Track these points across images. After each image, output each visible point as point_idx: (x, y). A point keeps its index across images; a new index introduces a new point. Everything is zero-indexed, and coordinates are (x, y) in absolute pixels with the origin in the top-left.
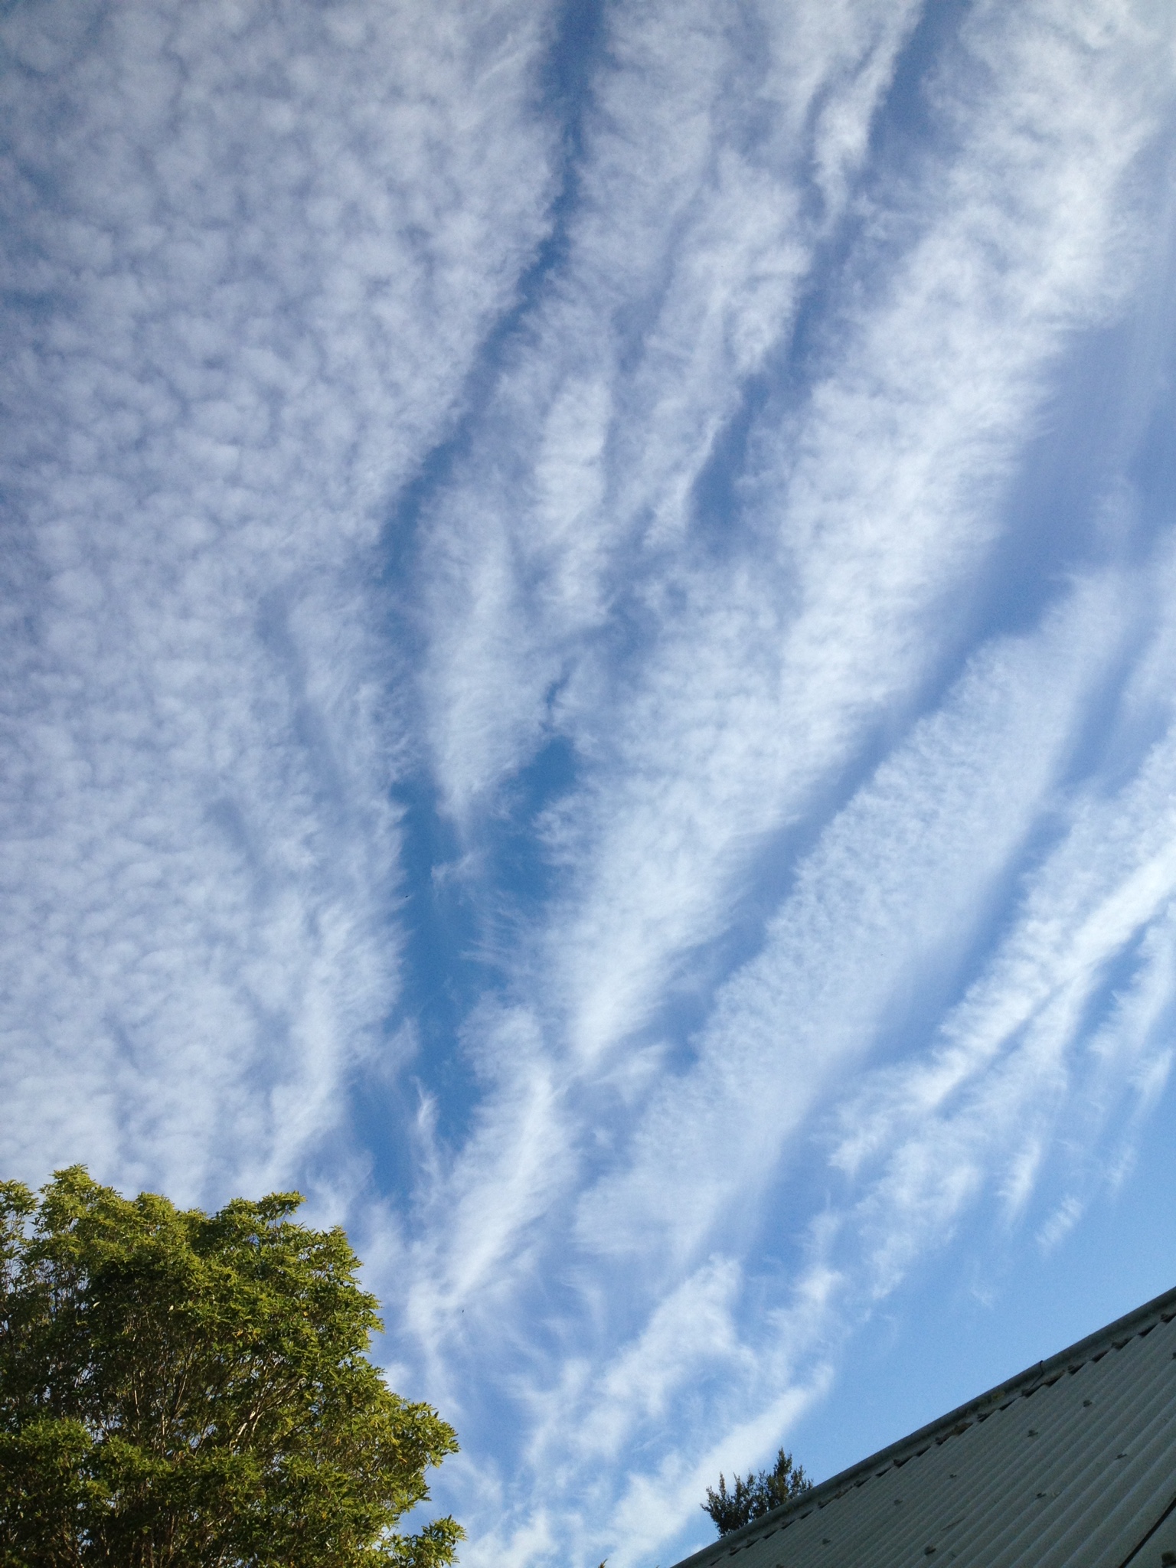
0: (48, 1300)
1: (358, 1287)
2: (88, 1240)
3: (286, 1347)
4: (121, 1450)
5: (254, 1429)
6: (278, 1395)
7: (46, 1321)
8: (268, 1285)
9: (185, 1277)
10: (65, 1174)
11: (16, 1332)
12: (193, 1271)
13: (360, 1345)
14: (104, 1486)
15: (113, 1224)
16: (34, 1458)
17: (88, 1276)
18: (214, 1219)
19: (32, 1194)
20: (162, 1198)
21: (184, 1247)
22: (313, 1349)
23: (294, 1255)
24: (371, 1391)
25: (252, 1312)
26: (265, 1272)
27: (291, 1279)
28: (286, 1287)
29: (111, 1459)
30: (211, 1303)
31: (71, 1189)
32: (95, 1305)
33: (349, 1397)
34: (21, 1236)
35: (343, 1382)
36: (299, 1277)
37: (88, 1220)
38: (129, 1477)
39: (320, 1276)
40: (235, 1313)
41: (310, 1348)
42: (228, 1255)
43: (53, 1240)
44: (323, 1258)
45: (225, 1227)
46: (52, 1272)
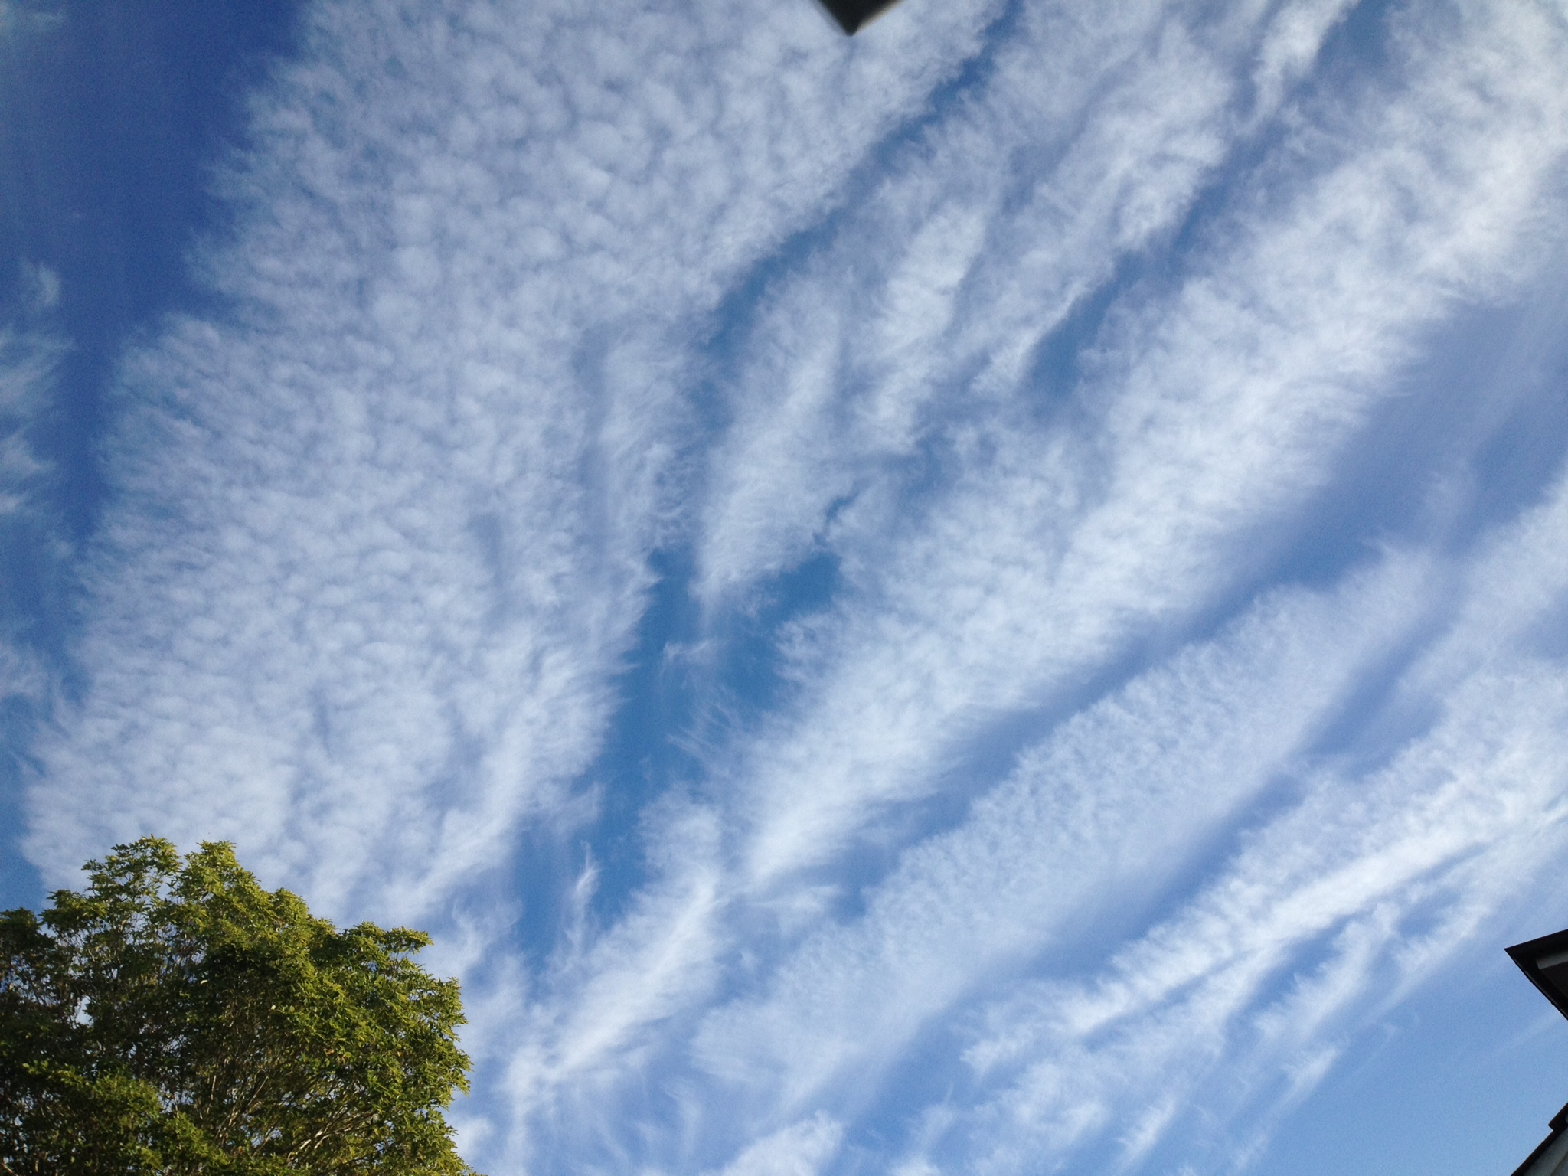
0: (161, 963)
1: (455, 1043)
2: (215, 917)
3: (370, 1079)
4: (184, 1128)
5: (316, 1147)
6: (349, 1123)
7: (154, 981)
8: (371, 1015)
9: (295, 982)
10: (212, 847)
11: (122, 982)
12: (305, 978)
13: (440, 1100)
14: (158, 1158)
15: (244, 910)
16: (101, 1109)
17: (206, 951)
18: (342, 935)
19: (177, 857)
20: (299, 899)
21: (303, 953)
22: (395, 1090)
23: (404, 994)
24: (438, 1147)
25: (348, 1035)
26: (373, 1002)
27: (396, 1017)
28: (388, 1022)
29: (172, 1133)
30: (312, 1015)
31: (213, 863)
32: (202, 982)
33: (415, 1146)
34: (155, 894)
35: (413, 1131)
36: (404, 1016)
37: (222, 899)
38: (183, 1156)
39: (423, 1021)
40: (332, 1031)
41: (392, 1088)
42: (343, 974)
43: (183, 907)
44: (432, 1005)
45: (349, 945)
46: (173, 937)
